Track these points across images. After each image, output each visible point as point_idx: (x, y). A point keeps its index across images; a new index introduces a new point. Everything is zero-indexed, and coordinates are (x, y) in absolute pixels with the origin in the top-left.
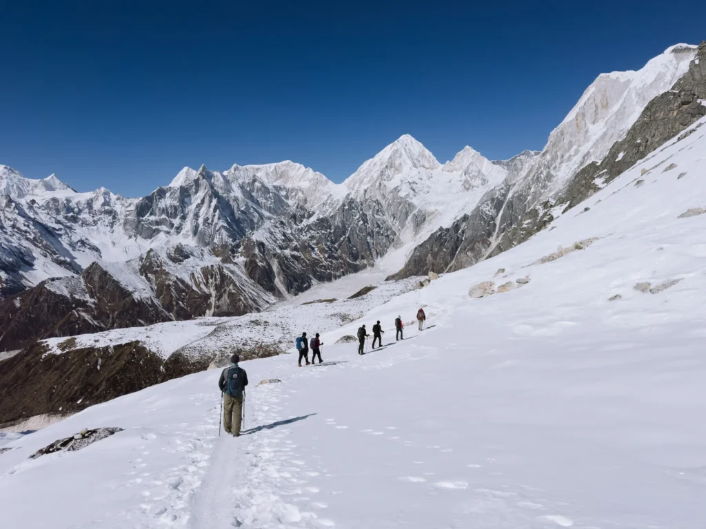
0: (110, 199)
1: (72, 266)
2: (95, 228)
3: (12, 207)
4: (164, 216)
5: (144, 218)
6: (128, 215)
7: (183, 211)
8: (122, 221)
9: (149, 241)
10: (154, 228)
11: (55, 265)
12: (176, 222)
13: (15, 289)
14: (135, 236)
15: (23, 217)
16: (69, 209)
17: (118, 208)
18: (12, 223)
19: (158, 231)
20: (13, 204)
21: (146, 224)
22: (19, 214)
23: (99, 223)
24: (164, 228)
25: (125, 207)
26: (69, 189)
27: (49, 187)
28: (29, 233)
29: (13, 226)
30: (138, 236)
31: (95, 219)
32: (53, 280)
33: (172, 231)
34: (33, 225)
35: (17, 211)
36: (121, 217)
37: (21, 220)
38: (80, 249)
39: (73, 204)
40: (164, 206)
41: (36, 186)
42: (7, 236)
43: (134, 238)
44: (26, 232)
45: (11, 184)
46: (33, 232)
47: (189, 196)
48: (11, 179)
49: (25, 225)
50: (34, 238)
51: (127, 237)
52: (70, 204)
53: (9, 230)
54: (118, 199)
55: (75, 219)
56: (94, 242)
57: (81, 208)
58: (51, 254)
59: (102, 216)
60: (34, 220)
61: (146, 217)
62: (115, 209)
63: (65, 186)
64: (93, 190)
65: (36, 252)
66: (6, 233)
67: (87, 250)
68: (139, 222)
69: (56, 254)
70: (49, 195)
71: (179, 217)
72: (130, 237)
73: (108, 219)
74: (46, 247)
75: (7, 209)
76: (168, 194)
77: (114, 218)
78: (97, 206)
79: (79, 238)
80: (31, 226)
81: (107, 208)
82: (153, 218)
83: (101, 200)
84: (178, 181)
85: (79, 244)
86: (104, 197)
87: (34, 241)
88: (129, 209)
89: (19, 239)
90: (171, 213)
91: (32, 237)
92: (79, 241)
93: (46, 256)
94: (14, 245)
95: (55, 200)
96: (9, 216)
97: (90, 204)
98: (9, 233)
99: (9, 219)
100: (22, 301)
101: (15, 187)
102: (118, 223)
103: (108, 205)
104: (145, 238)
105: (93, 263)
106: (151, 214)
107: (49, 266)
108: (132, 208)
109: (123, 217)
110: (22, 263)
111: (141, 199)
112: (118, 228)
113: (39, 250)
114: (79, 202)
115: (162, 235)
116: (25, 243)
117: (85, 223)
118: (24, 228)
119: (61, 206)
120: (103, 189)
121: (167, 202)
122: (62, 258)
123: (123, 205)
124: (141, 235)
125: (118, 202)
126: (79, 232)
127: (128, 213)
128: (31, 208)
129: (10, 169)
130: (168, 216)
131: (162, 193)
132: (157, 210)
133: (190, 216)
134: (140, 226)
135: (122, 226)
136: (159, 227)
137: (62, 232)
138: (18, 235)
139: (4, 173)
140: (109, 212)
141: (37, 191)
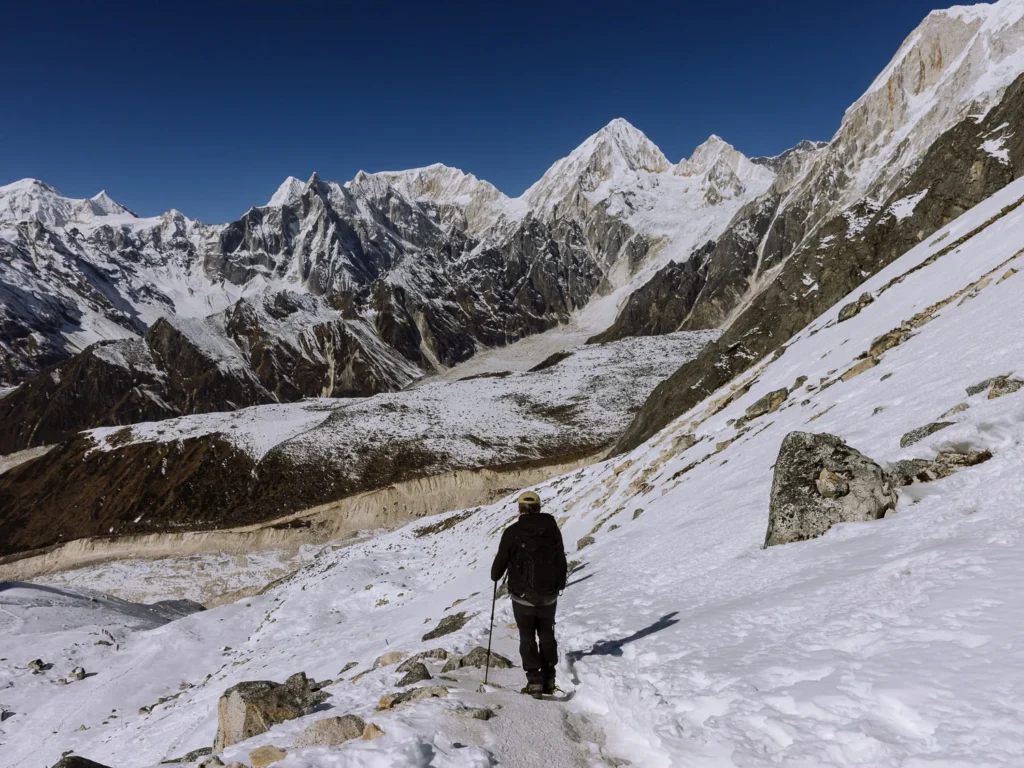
0: (185, 227)
1: (133, 324)
2: (164, 269)
3: (46, 239)
4: (260, 251)
5: (233, 255)
6: (211, 250)
7: (287, 244)
8: (202, 259)
9: (242, 287)
10: (248, 268)
11: (109, 322)
12: (279, 258)
13: (56, 356)
14: (221, 280)
15: (62, 253)
16: (128, 242)
17: (196, 239)
18: (46, 262)
19: (253, 273)
20: (47, 235)
21: (237, 263)
22: (56, 250)
23: (170, 261)
24: (262, 268)
25: (205, 237)
26: (127, 213)
27: (98, 211)
28: (71, 276)
29: (49, 267)
30: (226, 280)
31: (164, 255)
32: (104, 343)
33: (274, 272)
34: (77, 265)
35: (53, 246)
36: (201, 253)
37: (59, 258)
38: (145, 299)
39: (133, 235)
40: (261, 236)
41: (80, 209)
42: (40, 282)
43: (219, 284)
44: (67, 275)
45: (45, 207)
46: (76, 275)
47: (296, 220)
48: (45, 200)
49: (65, 266)
50: (79, 284)
51: (210, 282)
52: (129, 235)
53: (44, 272)
54: (196, 226)
55: (134, 257)
56: (165, 288)
57: (144, 240)
58: (103, 307)
59: (173, 252)
60: (77, 258)
61: (235, 252)
62: (191, 241)
63: (121, 209)
64: (161, 213)
65: (83, 305)
66: (39, 277)
67: (154, 302)
68: (227, 260)
69: (110, 307)
70: (99, 222)
71: (282, 252)
72: (214, 282)
73: (182, 255)
74: (95, 297)
75: (39, 242)
76: (265, 218)
77: (191, 254)
78: (167, 236)
79: (142, 284)
80: (73, 267)
81: (180, 239)
82: (245, 254)
83: (172, 228)
84: (280, 198)
85: (143, 293)
86: (177, 225)
87: (78, 289)
88: (211, 240)
89: (58, 286)
90: (271, 246)
91: (75, 282)
92: (142, 288)
93: (96, 310)
94: (52, 294)
95: (107, 229)
96: (43, 252)
97: (156, 234)
98: (44, 277)
99: (42, 257)
100: (62, 374)
101: (51, 211)
102: (196, 262)
103: (182, 236)
104: (236, 284)
105: (160, 320)
106: (243, 248)
107: (100, 323)
108: (216, 239)
109: (203, 253)
110: (63, 320)
111: (227, 225)
112: (198, 269)
113: (87, 301)
114: (141, 231)
115: (259, 279)
116: (66, 292)
117: (149, 262)
118: (64, 270)
119: (116, 238)
120: (174, 212)
121: (265, 229)
122: (119, 313)
123: (202, 235)
124: (229, 279)
125: (197, 231)
126: (143, 276)
127: (209, 246)
128: (72, 240)
129: (42, 185)
130: (266, 250)
131: (257, 217)
132: (251, 241)
133: (299, 249)
134: (228, 266)
135: (201, 267)
136: (255, 267)
137: (118, 275)
138: (55, 280)
139: (35, 191)
140: (180, 246)
141: (82, 216)
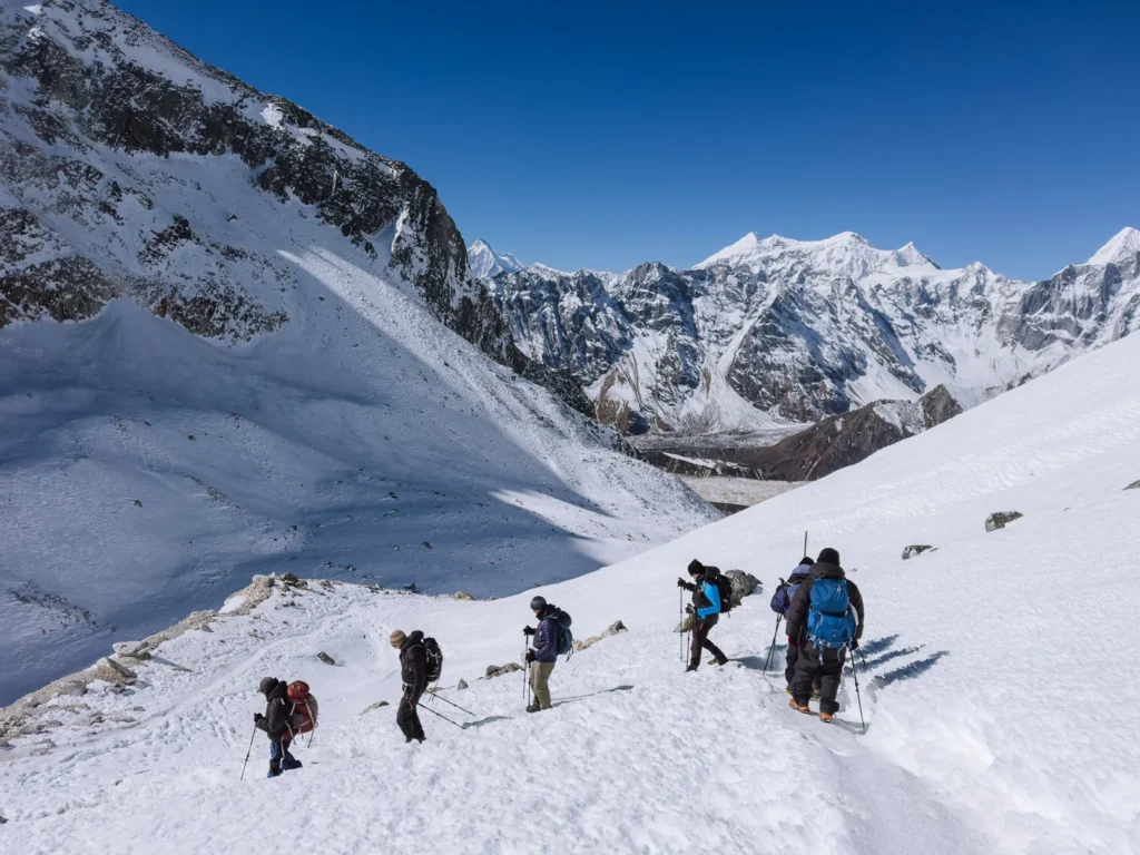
0: (985, 281)
1: (914, 382)
2: (954, 327)
3: (852, 295)
4: (1067, 314)
5: (1032, 317)
6: (1009, 310)
7: (1103, 307)
8: (997, 319)
9: (1035, 353)
10: (1047, 332)
11: (891, 376)
12: (1088, 325)
13: (839, 406)
14: (1013, 344)
15: (863, 308)
16: (924, 297)
17: (995, 299)
18: (848, 316)
19: (1052, 338)
20: (854, 291)
21: (1035, 326)
22: (859, 305)
23: (961, 320)
24: (1065, 334)
25: (1005, 294)
26: (930, 264)
27: (902, 262)
28: (867, 330)
29: (849, 321)
30: (1018, 344)
31: (957, 313)
32: (884, 402)
33: (1078, 340)
34: (874, 320)
35: (857, 301)
36: (996, 313)
37: (860, 312)
38: (928, 357)
39: (930, 288)
40: (1071, 298)
41: (886, 261)
42: (841, 334)
43: (1010, 347)
44: (863, 329)
45: (856, 258)
46: (872, 329)
47: (1119, 281)
48: (857, 251)
49: (863, 320)
50: (872, 338)
51: (1000, 344)
52: (927, 287)
53: (844, 324)
54: (998, 281)
55: (928, 314)
56: (950, 348)
57: (940, 293)
58: (888, 362)
59: (967, 310)
60: (876, 313)
61: (1036, 314)
62: (988, 299)
63: (924, 259)
64: (964, 266)
65: (872, 358)
66: (839, 328)
67: (937, 360)
68: (1024, 322)
69: (894, 362)
70: (902, 273)
71: (1093, 316)
72: (1005, 345)
73: (976, 314)
74: (884, 351)
75: (847, 298)
76: (1081, 278)
77: (985, 312)
78: (964, 291)
79: (930, 342)
80: (870, 321)
81: (977, 297)
82: (1048, 317)
83: (972, 282)
84: (1101, 258)
85: (928, 350)
86: (978, 279)
87: (870, 342)
88: (1011, 300)
89: (854, 339)
90: (1082, 310)
91: (868, 336)
92: (929, 346)
93: (882, 364)
94: (847, 345)
95: (907, 281)
96: (847, 306)
97: (953, 288)
98: (844, 330)
99: (846, 311)
100: (845, 423)
101: (860, 262)
102: (990, 322)
103: (981, 294)
104: (1028, 349)
105: (939, 387)
106: (1046, 310)
107: (883, 377)
108: (1017, 299)
109: (999, 312)
110: (852, 370)
111: (1034, 284)
112: (989, 330)
113: (875, 354)
114: (939, 284)
115: (1058, 347)
116: (861, 345)
117: (941, 320)
118: (861, 324)
119: (913, 291)
120: (978, 265)
121: (1079, 290)
122: (902, 369)
123: (1003, 294)
124: (1022, 343)
125: (998, 286)
126: (931, 332)
127: (1008, 307)
128: (874, 295)
129: (859, 238)
130: (1074, 314)
131: (1070, 275)
132: (1058, 303)
133: (1118, 315)
134: (1024, 328)
135: (994, 328)
136: (1056, 332)
137: (909, 331)
138: (852, 332)
139: (851, 243)
140: (977, 305)
141: (886, 267)
